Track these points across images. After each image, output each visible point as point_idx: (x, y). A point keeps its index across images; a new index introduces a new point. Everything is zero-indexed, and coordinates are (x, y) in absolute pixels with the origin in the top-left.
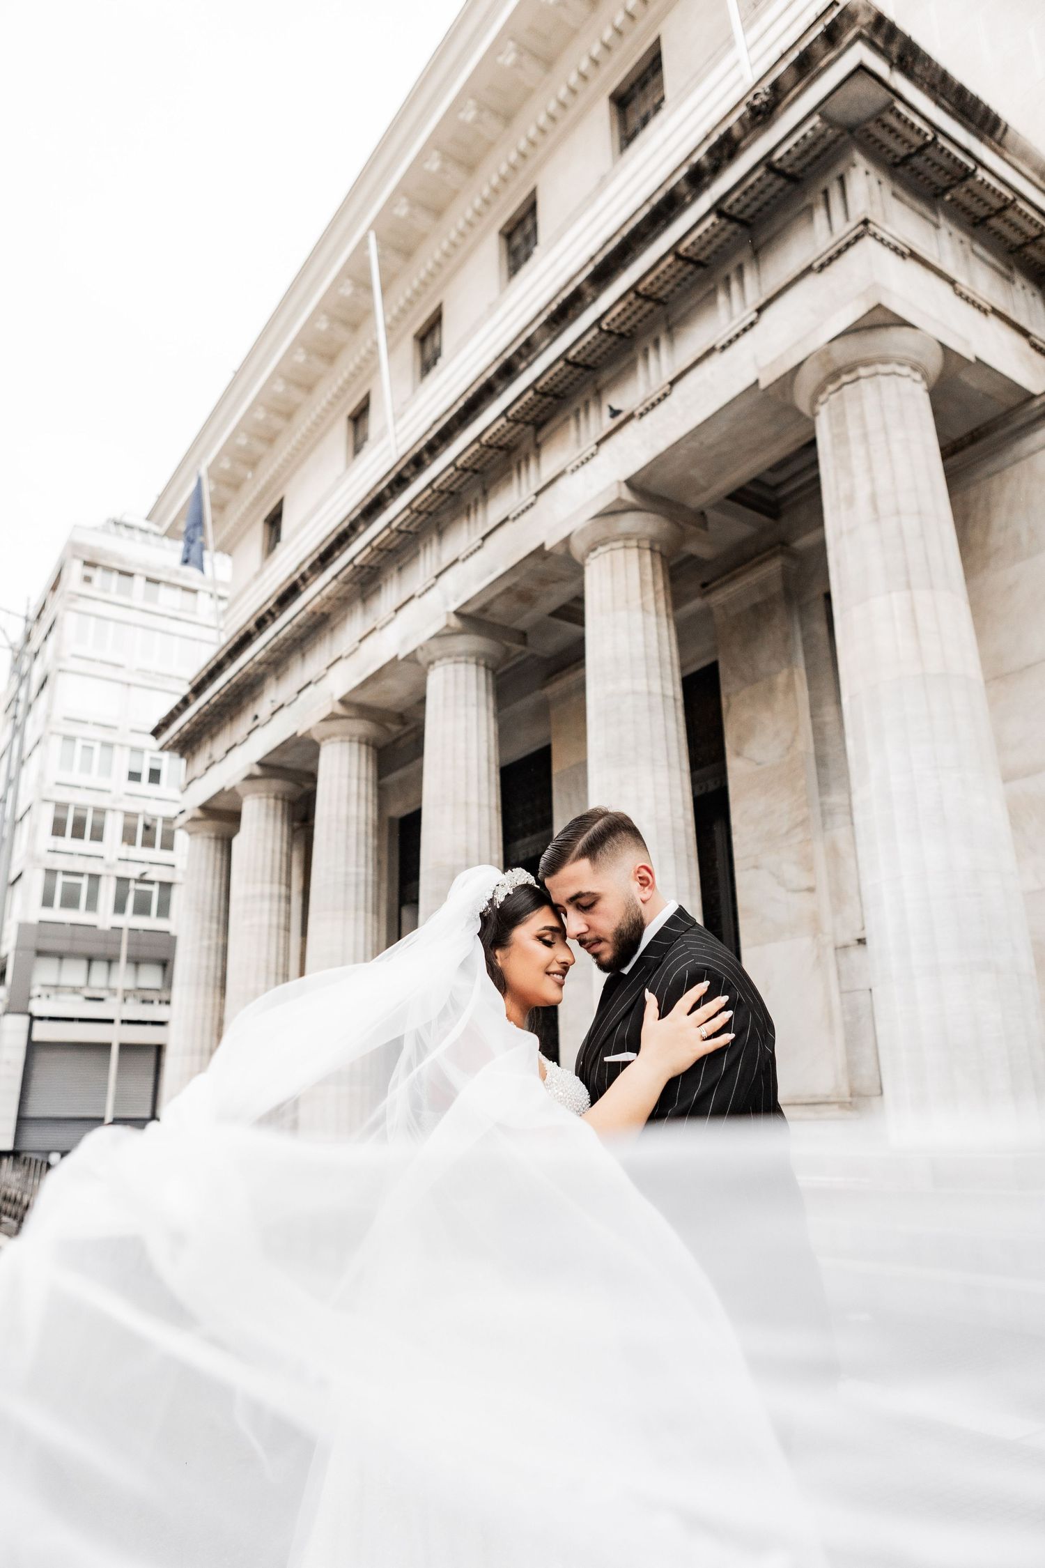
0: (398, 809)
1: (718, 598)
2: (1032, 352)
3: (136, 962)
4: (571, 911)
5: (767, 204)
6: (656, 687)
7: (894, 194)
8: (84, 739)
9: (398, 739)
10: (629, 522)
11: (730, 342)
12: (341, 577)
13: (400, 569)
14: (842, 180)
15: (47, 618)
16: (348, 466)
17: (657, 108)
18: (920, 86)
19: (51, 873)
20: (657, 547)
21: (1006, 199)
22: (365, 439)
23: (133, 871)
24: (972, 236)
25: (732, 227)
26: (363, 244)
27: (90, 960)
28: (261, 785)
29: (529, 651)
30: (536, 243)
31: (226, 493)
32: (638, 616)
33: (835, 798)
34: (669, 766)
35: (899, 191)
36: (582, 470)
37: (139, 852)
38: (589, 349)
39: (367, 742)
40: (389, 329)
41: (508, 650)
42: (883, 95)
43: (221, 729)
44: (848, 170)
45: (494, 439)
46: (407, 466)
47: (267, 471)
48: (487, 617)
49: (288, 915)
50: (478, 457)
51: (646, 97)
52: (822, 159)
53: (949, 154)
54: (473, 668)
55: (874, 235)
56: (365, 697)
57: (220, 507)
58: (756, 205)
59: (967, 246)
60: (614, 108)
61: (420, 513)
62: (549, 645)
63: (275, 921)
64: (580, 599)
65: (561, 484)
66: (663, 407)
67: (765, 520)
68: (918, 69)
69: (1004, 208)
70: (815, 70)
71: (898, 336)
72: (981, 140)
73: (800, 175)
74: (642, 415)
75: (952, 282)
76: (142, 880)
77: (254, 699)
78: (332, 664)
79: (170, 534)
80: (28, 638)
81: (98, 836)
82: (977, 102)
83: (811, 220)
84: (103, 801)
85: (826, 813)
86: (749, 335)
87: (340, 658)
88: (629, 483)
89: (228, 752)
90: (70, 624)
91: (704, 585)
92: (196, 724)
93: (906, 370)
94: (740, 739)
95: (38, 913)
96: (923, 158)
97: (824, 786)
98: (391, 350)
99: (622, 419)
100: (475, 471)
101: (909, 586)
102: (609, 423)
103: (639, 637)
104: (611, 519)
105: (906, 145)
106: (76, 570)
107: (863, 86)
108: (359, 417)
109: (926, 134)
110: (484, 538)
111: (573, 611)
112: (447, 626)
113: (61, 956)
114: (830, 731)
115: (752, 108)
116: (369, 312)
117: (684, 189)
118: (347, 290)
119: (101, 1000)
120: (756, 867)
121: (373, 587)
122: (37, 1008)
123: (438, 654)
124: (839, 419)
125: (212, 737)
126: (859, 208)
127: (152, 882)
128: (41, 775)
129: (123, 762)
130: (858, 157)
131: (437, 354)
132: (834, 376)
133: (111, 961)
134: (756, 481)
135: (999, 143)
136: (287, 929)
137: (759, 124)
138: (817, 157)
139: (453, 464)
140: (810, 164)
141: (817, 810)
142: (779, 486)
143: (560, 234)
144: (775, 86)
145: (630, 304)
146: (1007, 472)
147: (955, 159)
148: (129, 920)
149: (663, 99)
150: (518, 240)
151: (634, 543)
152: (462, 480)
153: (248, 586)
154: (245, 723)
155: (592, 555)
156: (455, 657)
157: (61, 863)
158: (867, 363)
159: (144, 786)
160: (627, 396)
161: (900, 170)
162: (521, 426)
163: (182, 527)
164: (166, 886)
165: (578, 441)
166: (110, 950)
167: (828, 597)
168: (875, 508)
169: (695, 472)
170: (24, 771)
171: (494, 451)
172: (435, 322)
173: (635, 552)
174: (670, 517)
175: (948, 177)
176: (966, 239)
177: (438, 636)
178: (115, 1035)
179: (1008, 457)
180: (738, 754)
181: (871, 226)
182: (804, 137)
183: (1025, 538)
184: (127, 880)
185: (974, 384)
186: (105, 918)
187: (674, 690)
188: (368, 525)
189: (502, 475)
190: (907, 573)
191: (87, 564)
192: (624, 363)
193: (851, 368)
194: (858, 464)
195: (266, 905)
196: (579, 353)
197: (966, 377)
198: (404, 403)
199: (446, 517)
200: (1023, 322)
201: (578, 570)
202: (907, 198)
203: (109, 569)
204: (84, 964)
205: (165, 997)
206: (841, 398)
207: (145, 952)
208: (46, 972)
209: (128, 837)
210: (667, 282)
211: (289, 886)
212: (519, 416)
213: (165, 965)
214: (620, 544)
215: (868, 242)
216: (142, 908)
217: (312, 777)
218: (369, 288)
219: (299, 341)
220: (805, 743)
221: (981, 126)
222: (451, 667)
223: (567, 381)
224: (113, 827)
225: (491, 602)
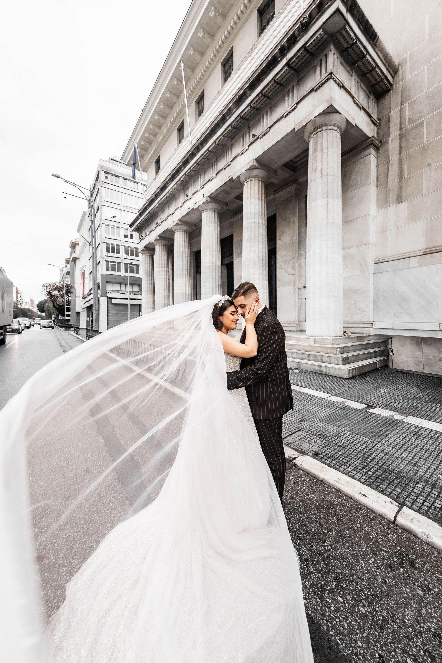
0: (195, 249)
1: (278, 195)
2: (371, 123)
3: (132, 285)
4: (239, 307)
5: (303, 63)
6: (260, 222)
7: (341, 63)
8: (111, 225)
9: (194, 231)
10: (255, 172)
11: (288, 114)
12: (177, 183)
13: (194, 182)
14: (326, 56)
15: (96, 188)
16: (178, 146)
17: (272, 17)
18: (355, 20)
19: (107, 262)
20: (263, 180)
21: (373, 67)
22: (183, 137)
23: (129, 262)
24: (361, 80)
25: (292, 71)
26: (179, 65)
27: (120, 284)
28: (160, 242)
29: (228, 208)
30: (233, 70)
31: (143, 152)
32: (257, 201)
33: (302, 252)
34: (263, 243)
35: (343, 62)
36: (244, 154)
37: (129, 257)
38: (247, 113)
39: (186, 231)
40: (188, 98)
41: (223, 208)
42: (343, 22)
43: (148, 226)
44: (329, 52)
45: (219, 142)
46: (195, 149)
47: (155, 145)
48: (217, 198)
49: (169, 276)
50: (215, 148)
51: (269, 12)
52: (321, 47)
53: (360, 48)
54: (213, 213)
55: (333, 79)
56: (185, 219)
57: (142, 157)
58: (300, 63)
59: (359, 84)
60: (259, 15)
61: (199, 165)
62: (233, 206)
63: (166, 277)
64: (242, 194)
65: (238, 158)
66: (267, 135)
67: (292, 172)
68: (355, 12)
69: (372, 70)
70: (323, 10)
71: (336, 116)
72: (370, 43)
73: (314, 53)
74: (261, 138)
75: (353, 97)
76: (131, 264)
77: (156, 218)
78: (177, 209)
79: (128, 165)
80: (92, 195)
81: (118, 252)
82: (371, 27)
83: (315, 71)
84: (119, 243)
85: (299, 255)
86: (293, 112)
87: (178, 208)
88: (257, 160)
89: (150, 232)
90: (103, 191)
91: (274, 191)
92: (141, 224)
93: (335, 128)
94: (281, 235)
95: (105, 272)
96: (352, 49)
97: (300, 249)
98: (189, 107)
99: (256, 138)
100: (214, 152)
101: (327, 197)
102: (252, 139)
103: (257, 207)
104: (251, 171)
105: (347, 43)
106: (102, 175)
107: (337, 17)
108: (180, 129)
109: (354, 40)
110: (216, 174)
111: (240, 197)
112: (207, 200)
113: (113, 283)
114: (303, 234)
115: (302, 24)
116: (182, 91)
117: (278, 55)
118: (175, 83)
119: (124, 294)
120: (282, 268)
121: (186, 187)
122: (109, 295)
123: (204, 208)
124: (315, 144)
125: (146, 228)
126: (330, 68)
127: (134, 265)
128: (101, 235)
129: (123, 232)
130: (332, 47)
131: (203, 109)
132: (316, 129)
133: (126, 284)
134: (291, 161)
135: (375, 45)
136: (169, 279)
137: (304, 30)
138: (320, 46)
139: (208, 149)
140: (317, 49)
141: (297, 255)
142: (297, 162)
143: (240, 66)
144: (310, 15)
145: (260, 98)
146: (357, 162)
147: (361, 50)
148: (129, 274)
149: (274, 13)
150: (227, 68)
151: (257, 179)
152: (211, 155)
153: (152, 183)
154: (154, 225)
155: (246, 182)
156: (209, 210)
157: (110, 259)
158: (325, 125)
159: (129, 239)
160: (258, 131)
161: (344, 53)
162: (227, 138)
163: (132, 163)
164: (138, 266)
165: (243, 145)
166: (125, 282)
167: (306, 196)
168: (322, 173)
169: (275, 157)
170: (96, 234)
171: (220, 146)
172: (202, 97)
173: (257, 182)
174: (267, 171)
175: (358, 57)
176: (359, 81)
177: (204, 203)
178: (129, 302)
179: (359, 157)
180: (280, 239)
181: (333, 75)
182: (317, 37)
183: (359, 183)
184: (127, 264)
185: (353, 133)
186: (123, 273)
187: (265, 222)
188: (185, 168)
189: (222, 154)
190: (327, 193)
191: (105, 172)
192: (257, 119)
193: (321, 127)
194: (319, 159)
195: (163, 273)
196: (244, 114)
197: (352, 131)
198: (193, 126)
199: (206, 167)
200: (370, 112)
201: (242, 186)
202: (345, 65)
203: (112, 175)
204: (119, 285)
205: (140, 293)
206: (317, 136)
207: (134, 282)
208: (109, 287)
209: (126, 253)
210: (271, 91)
211: (168, 268)
212: (226, 135)
213: (139, 285)
214: (253, 179)
215: (331, 81)
216: (132, 271)
217: (173, 240)
218: (182, 82)
219: (161, 101)
220: (296, 237)
221: (370, 37)
222: (208, 212)
223: (240, 124)
224: (122, 250)
225: (218, 194)
